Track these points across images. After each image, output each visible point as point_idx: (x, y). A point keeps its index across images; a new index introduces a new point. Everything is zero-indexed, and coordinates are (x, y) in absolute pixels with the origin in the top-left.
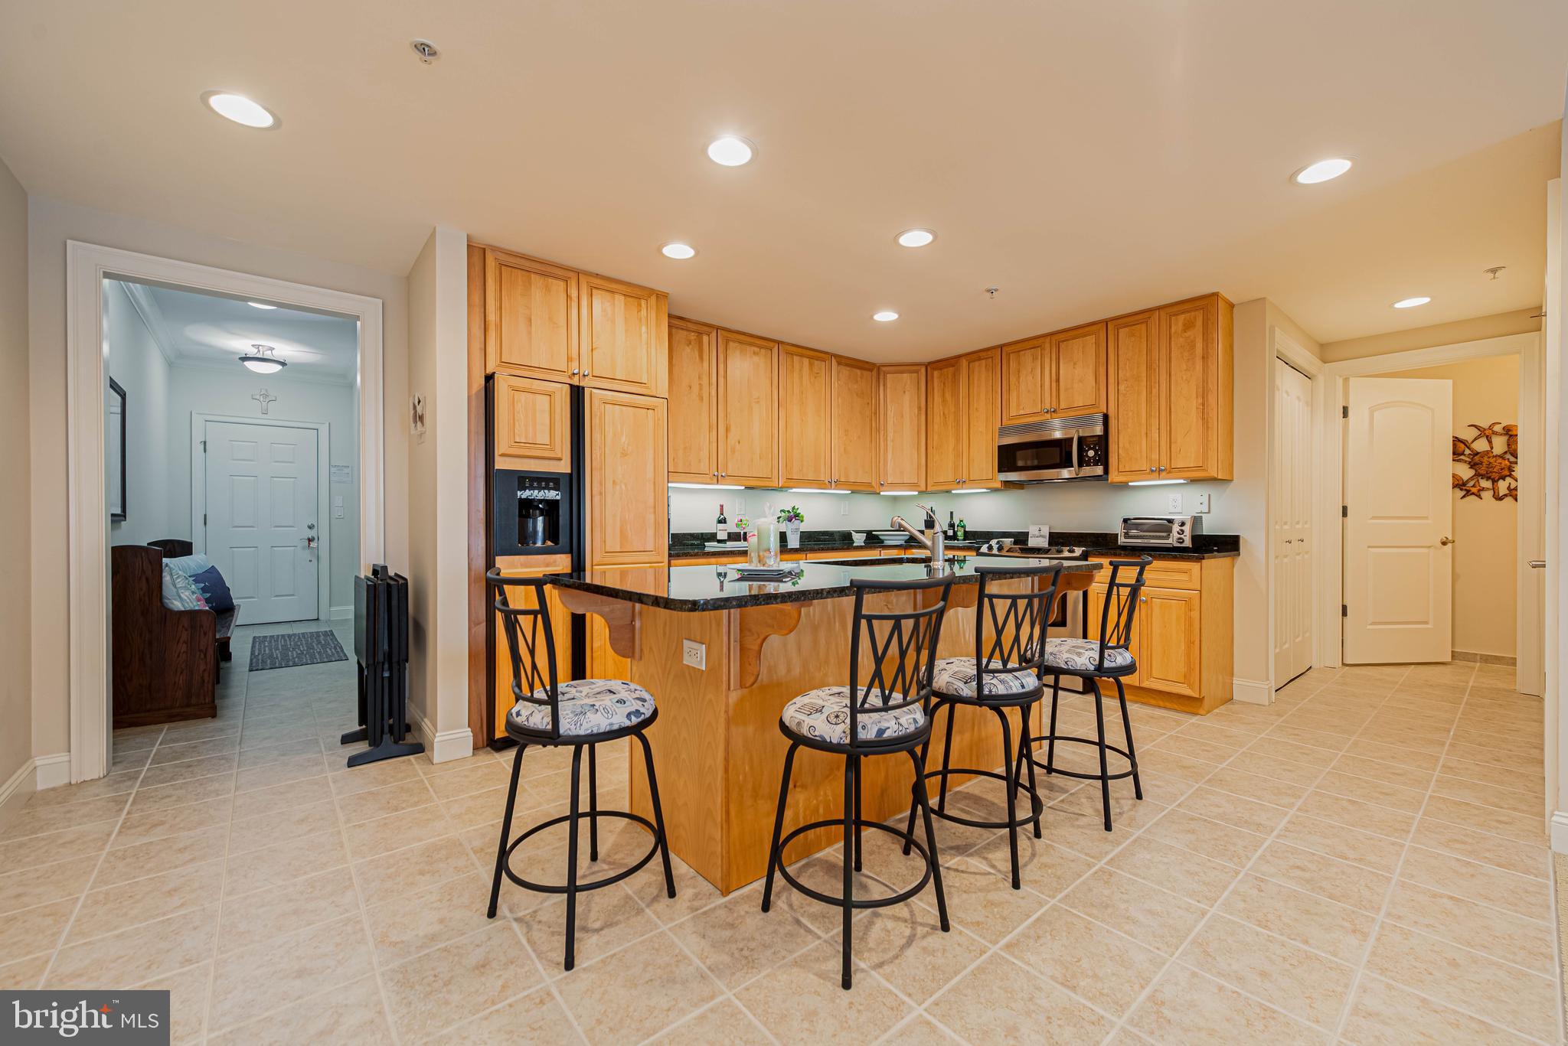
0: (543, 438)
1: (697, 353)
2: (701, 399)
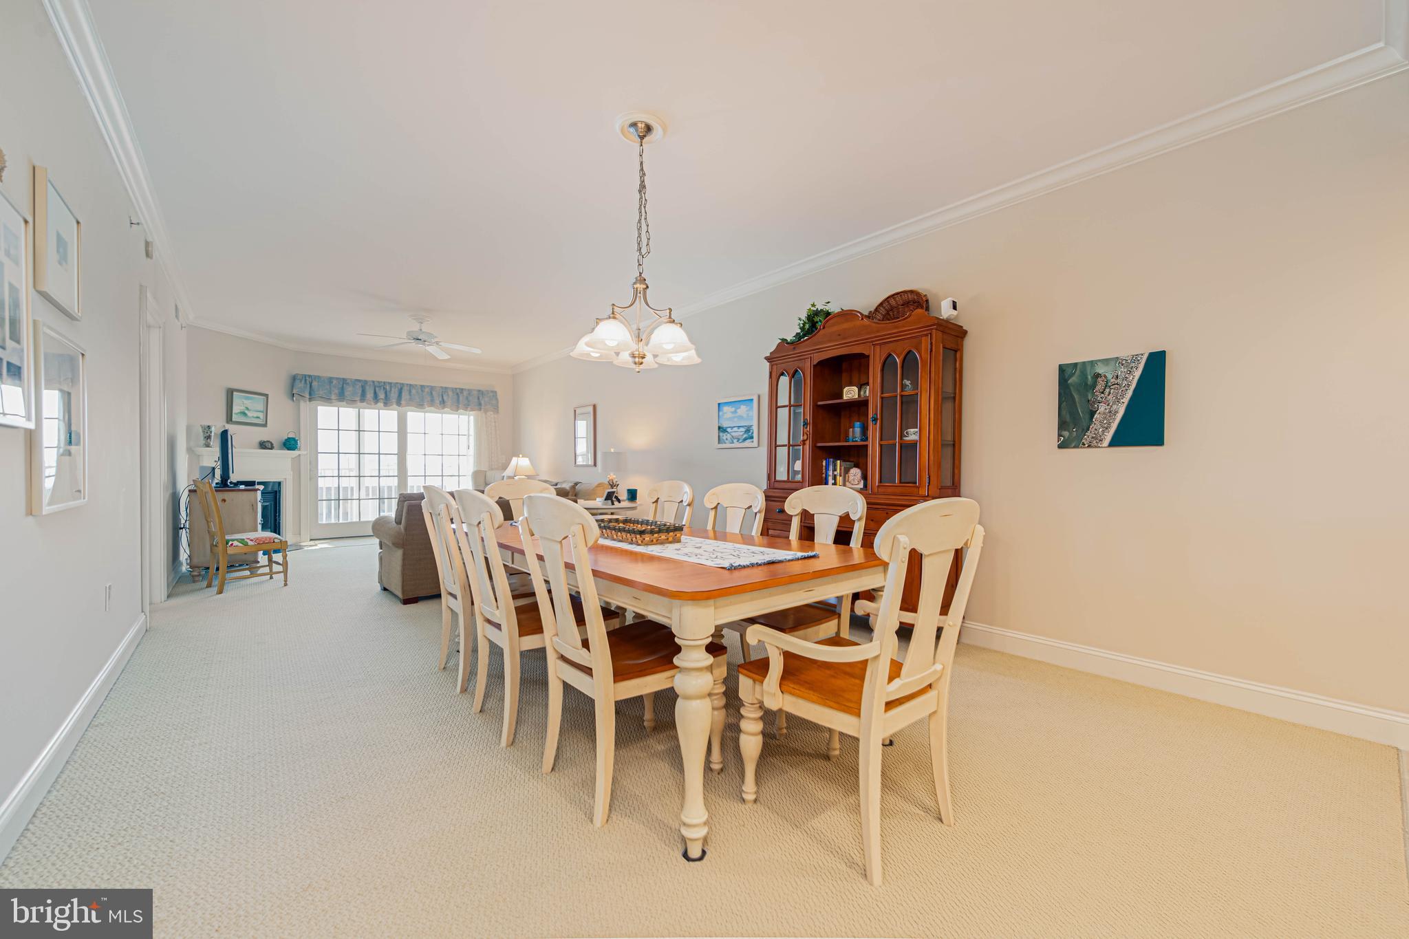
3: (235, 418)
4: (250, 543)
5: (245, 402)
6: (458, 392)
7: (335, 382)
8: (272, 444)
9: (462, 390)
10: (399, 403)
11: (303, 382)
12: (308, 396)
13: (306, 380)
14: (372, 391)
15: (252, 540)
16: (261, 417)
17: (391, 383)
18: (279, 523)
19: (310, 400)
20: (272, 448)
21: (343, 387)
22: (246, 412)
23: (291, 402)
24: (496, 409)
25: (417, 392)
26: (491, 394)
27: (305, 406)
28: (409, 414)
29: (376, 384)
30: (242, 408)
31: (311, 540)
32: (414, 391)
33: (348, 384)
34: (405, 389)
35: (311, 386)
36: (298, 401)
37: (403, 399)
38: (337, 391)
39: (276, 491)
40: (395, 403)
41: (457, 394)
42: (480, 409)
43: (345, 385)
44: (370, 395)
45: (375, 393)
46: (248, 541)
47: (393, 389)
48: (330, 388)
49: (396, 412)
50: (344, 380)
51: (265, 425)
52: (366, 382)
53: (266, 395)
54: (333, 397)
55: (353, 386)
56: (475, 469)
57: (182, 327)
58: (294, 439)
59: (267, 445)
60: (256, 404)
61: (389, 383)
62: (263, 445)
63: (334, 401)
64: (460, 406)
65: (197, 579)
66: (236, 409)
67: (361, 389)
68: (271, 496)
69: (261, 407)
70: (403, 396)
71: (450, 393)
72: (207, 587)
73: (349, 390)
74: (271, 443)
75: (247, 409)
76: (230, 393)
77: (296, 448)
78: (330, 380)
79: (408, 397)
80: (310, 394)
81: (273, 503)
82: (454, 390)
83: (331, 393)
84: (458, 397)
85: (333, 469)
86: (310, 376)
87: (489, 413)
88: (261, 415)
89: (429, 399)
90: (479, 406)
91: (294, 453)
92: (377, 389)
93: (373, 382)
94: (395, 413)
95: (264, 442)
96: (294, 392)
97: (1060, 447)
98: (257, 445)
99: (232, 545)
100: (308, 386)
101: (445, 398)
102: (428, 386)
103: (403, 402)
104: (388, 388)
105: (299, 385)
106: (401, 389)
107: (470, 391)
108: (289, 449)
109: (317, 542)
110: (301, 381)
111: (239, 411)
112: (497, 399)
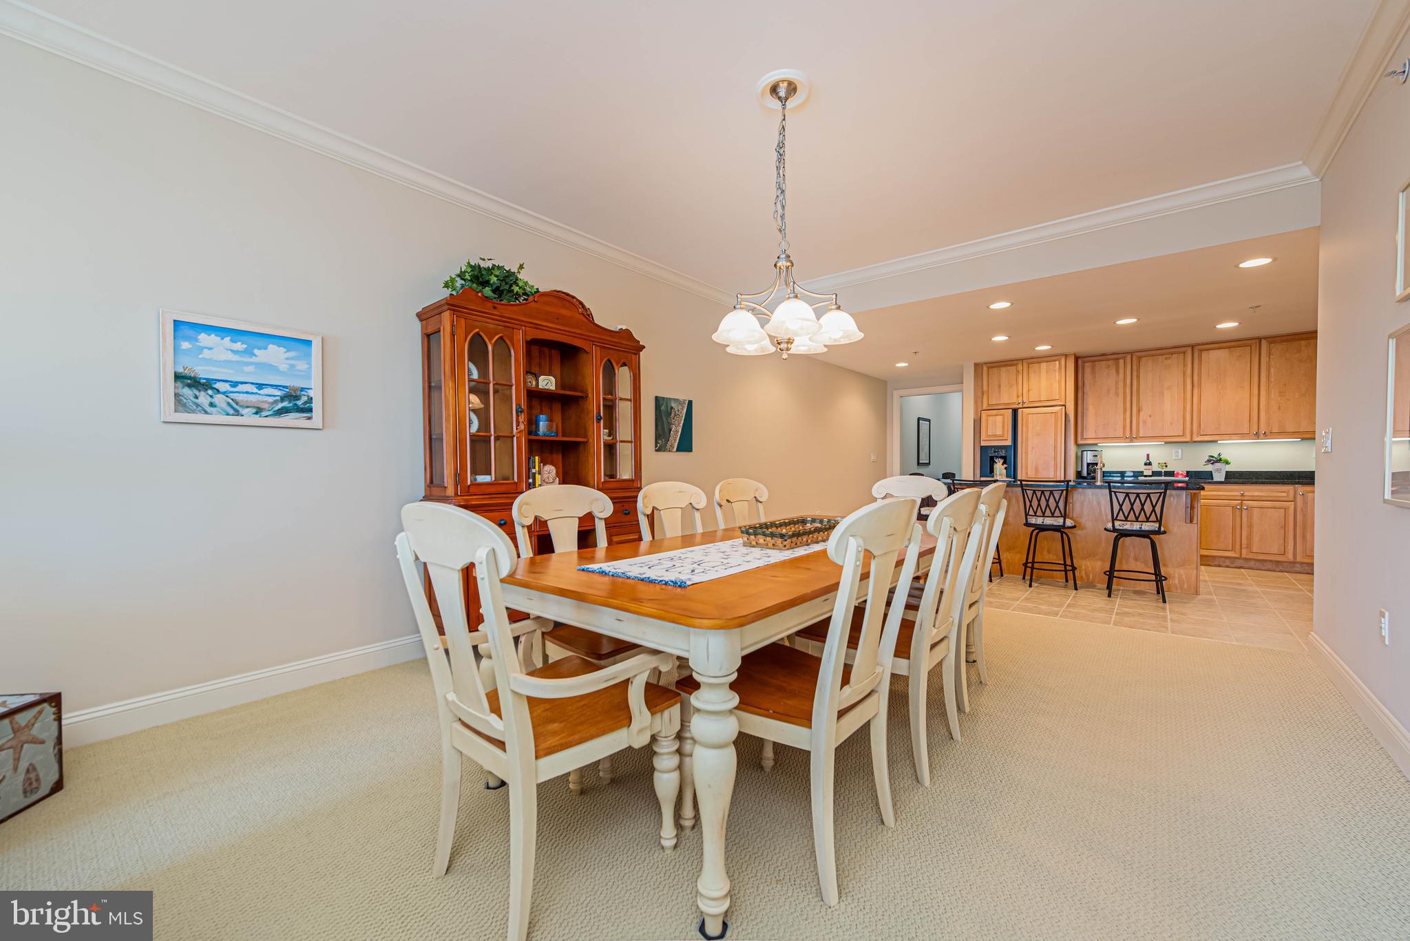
0: (999, 432)
1: (1114, 371)
2: (1117, 394)
97: (656, 451)
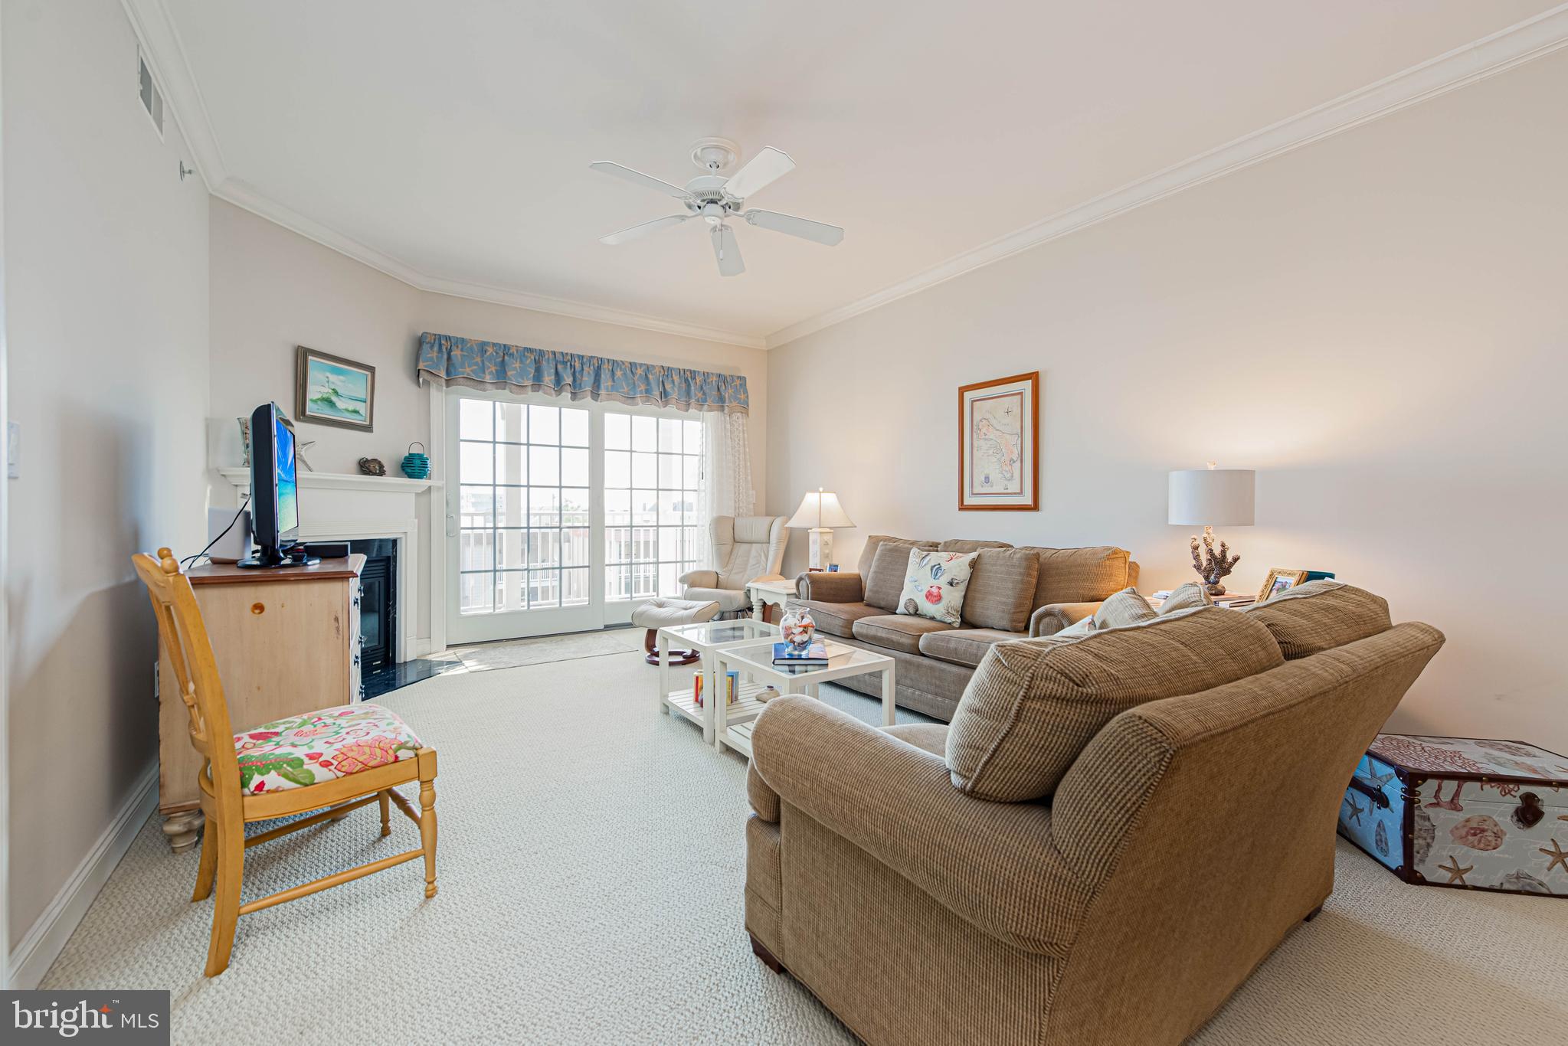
3: (311, 409)
4: (321, 774)
5: (333, 378)
6: (688, 378)
7: (490, 350)
8: (381, 466)
9: (693, 373)
10: (595, 395)
11: (436, 348)
12: (443, 374)
13: (440, 345)
14: (553, 371)
15: (326, 764)
16: (362, 412)
17: (583, 357)
18: (394, 619)
19: (448, 383)
20: (382, 473)
21: (503, 360)
22: (334, 399)
23: (413, 387)
24: (745, 408)
25: (625, 374)
26: (738, 382)
27: (438, 395)
28: (609, 417)
29: (559, 357)
30: (326, 391)
31: (449, 646)
32: (619, 373)
33: (512, 355)
34: (605, 367)
35: (449, 358)
36: (427, 383)
37: (602, 386)
38: (493, 369)
39: (389, 558)
40: (589, 393)
41: (686, 381)
42: (722, 409)
43: (506, 357)
44: (548, 378)
45: (557, 373)
46: (314, 767)
47: (586, 368)
48: (483, 362)
49: (586, 412)
50: (506, 348)
51: (368, 429)
52: (541, 353)
53: (372, 370)
54: (488, 378)
55: (521, 362)
56: (715, 515)
57: (182, 172)
58: (420, 457)
59: (372, 468)
60: (352, 385)
61: (579, 356)
62: (368, 467)
63: (489, 386)
64: (693, 400)
65: (180, 843)
66: (314, 392)
67: (533, 366)
68: (380, 566)
69: (362, 392)
70: (602, 381)
71: (676, 378)
72: (195, 900)
73: (514, 367)
74: (379, 463)
75: (336, 392)
76: (302, 356)
77: (425, 474)
78: (483, 346)
79: (610, 383)
80: (448, 373)
81: (382, 580)
82: (682, 373)
83: (484, 372)
84: (689, 386)
85: (551, 515)
86: (448, 338)
87: (734, 417)
88: (362, 408)
89: (643, 387)
90: (721, 403)
91: (423, 483)
92: (560, 367)
93: (554, 353)
94: (584, 415)
95: (367, 461)
96: (421, 366)
98: (354, 466)
99: (260, 786)
100: (445, 357)
101: (668, 387)
102: (641, 365)
103: (602, 392)
104: (578, 365)
105: (430, 354)
106: (599, 368)
107: (706, 375)
108: (411, 476)
109: (461, 651)
110: (432, 347)
111: (320, 396)
112: (746, 392)
